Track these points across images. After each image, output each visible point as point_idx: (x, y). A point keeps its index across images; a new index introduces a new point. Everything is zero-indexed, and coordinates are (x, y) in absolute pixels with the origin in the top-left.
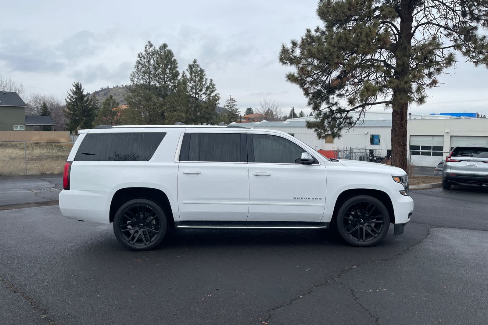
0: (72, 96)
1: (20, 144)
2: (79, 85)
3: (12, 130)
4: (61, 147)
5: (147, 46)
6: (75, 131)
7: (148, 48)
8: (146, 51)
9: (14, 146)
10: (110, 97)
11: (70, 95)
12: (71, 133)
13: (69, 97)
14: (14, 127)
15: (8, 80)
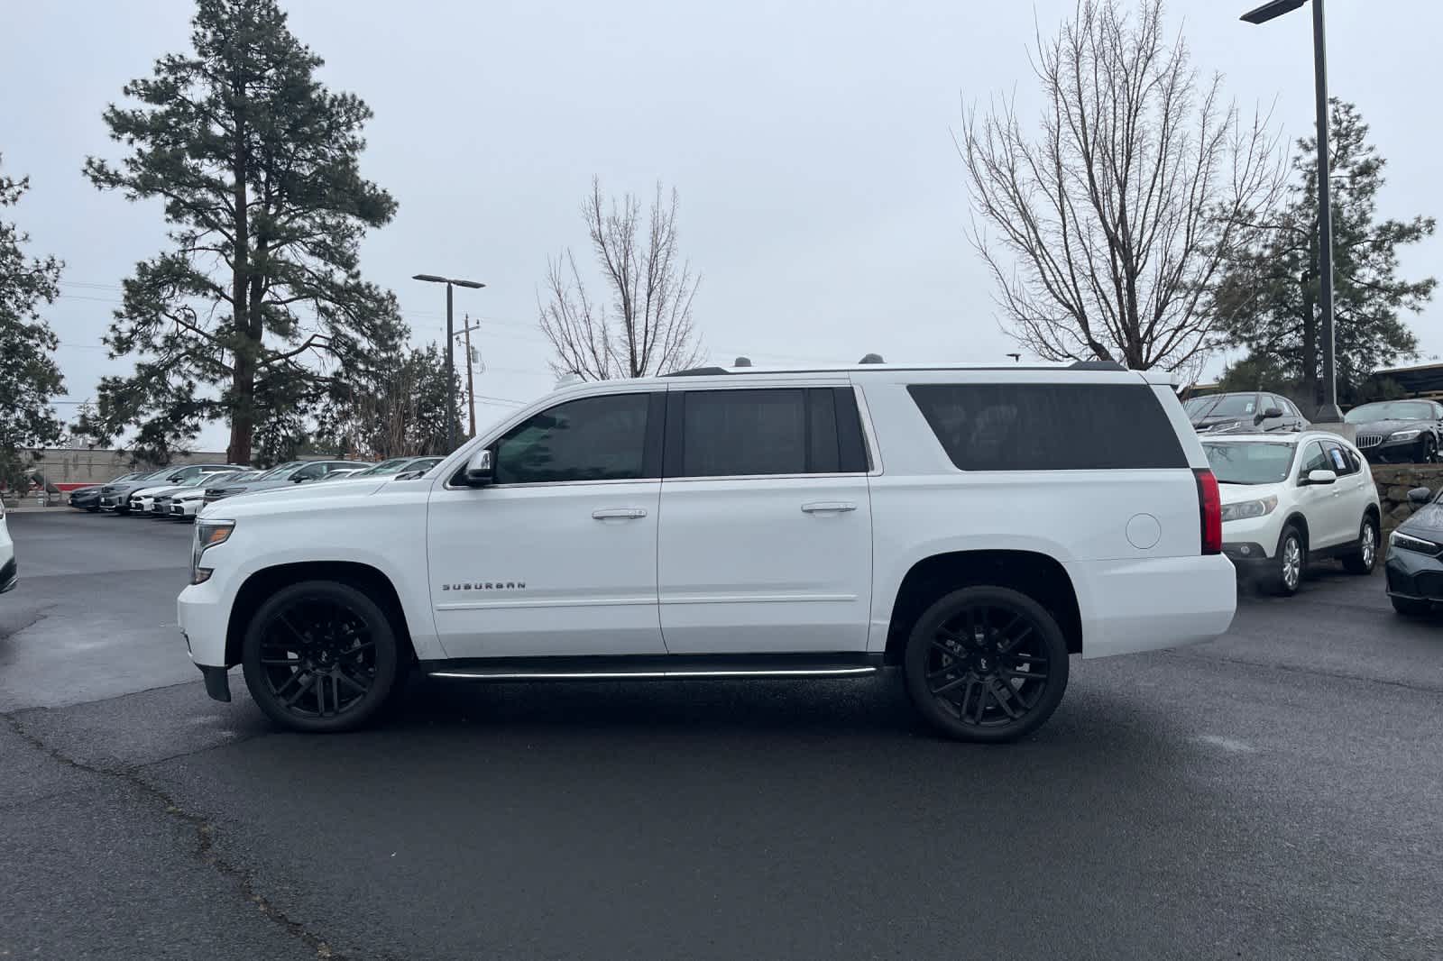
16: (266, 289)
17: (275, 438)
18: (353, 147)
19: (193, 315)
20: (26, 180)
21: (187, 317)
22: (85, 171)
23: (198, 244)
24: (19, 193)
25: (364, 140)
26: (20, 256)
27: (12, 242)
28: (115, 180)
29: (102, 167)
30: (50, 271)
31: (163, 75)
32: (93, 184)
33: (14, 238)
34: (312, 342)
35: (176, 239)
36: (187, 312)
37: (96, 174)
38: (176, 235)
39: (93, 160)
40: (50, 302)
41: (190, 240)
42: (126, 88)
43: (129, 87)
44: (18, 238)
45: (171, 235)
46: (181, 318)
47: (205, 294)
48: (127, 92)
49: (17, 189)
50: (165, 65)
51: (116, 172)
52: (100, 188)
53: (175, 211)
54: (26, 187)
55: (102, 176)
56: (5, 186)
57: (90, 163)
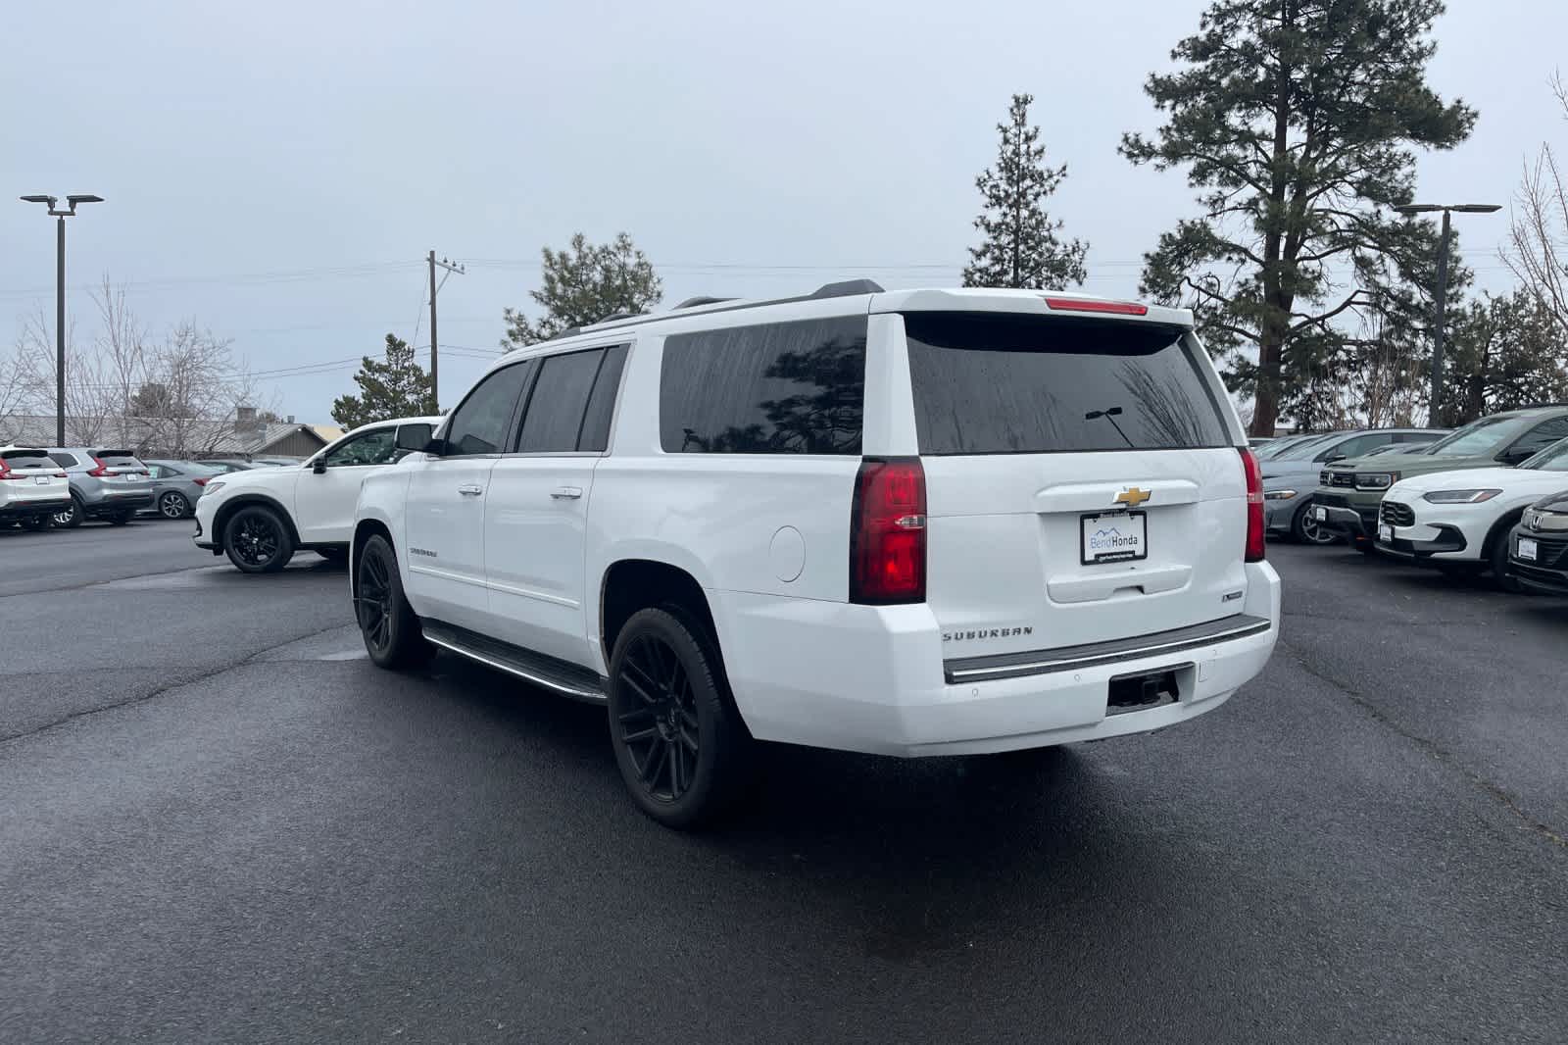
16: (1302, 244)
17: (1311, 413)
18: (1420, 55)
19: (1216, 282)
20: (1064, 168)
21: (1211, 285)
22: (1120, 149)
23: (1228, 204)
24: (1057, 182)
25: (1435, 43)
26: (1055, 243)
27: (1048, 230)
28: (1148, 152)
29: (1137, 141)
30: (1076, 254)
31: (1210, 27)
32: (1129, 161)
33: (1050, 226)
34: (1353, 300)
35: (1205, 203)
36: (1209, 279)
37: (1131, 149)
38: (1204, 199)
39: (1129, 136)
40: (1080, 283)
41: (1220, 202)
42: (1173, 51)
43: (1176, 50)
44: (1054, 226)
45: (1200, 200)
46: (1203, 286)
47: (1230, 259)
48: (1174, 55)
49: (1055, 178)
50: (1211, 16)
51: (1149, 144)
52: (1136, 163)
53: (1200, 175)
54: (1064, 175)
55: (1137, 150)
56: (1046, 177)
57: (1126, 139)
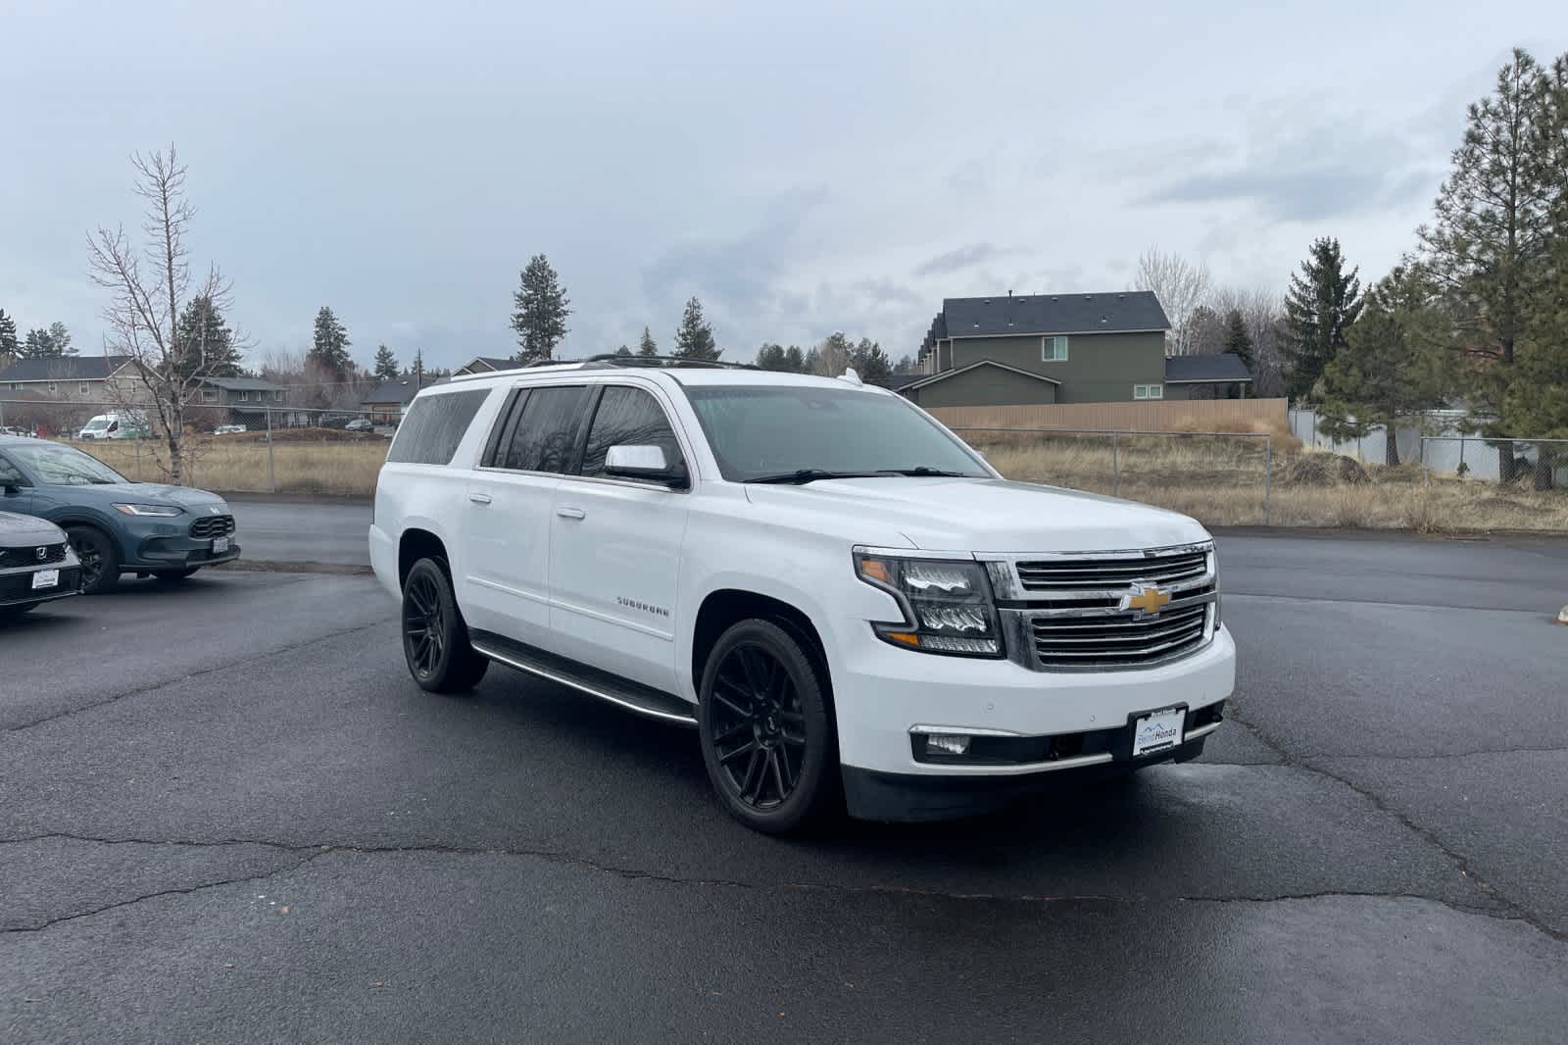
0: (1306, 286)
1: (1139, 439)
2: (1331, 247)
3: (1131, 399)
4: (1250, 447)
5: (1508, 69)
6: (1305, 397)
7: (1511, 75)
8: (1504, 89)
9: (1124, 444)
10: (1395, 276)
11: (1299, 283)
12: (1292, 402)
13: (1297, 289)
14: (1135, 392)
15: (1170, 258)
